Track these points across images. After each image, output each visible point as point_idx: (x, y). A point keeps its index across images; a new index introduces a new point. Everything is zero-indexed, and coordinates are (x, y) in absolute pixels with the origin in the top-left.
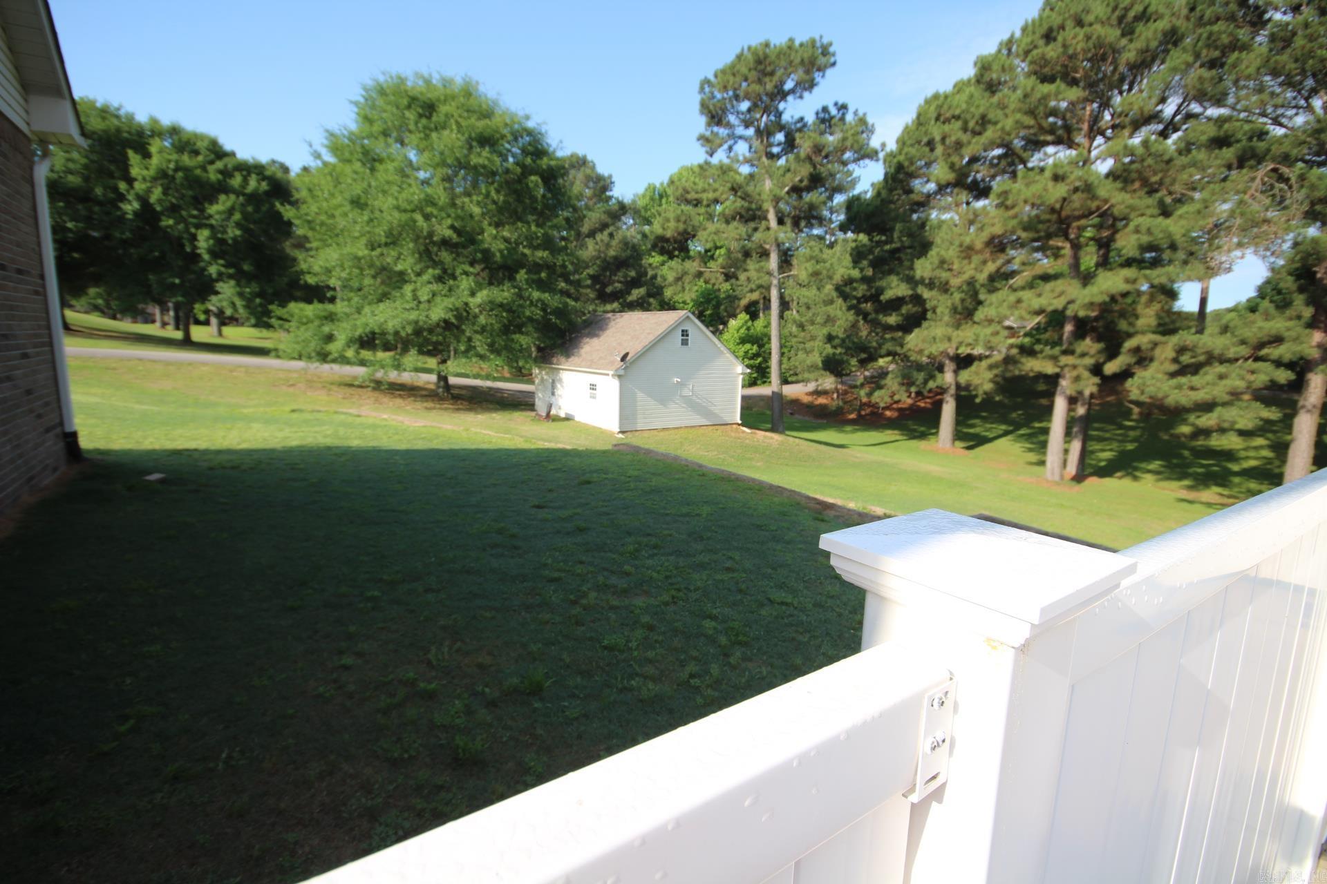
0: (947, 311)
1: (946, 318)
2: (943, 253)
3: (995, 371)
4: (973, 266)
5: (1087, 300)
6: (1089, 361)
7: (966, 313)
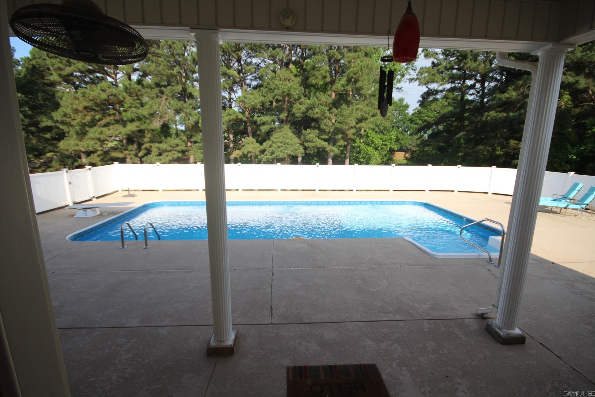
0: (74, 133)
1: (75, 136)
2: (65, 110)
3: (101, 157)
4: (80, 117)
5: (125, 133)
6: (133, 152)
7: (82, 134)
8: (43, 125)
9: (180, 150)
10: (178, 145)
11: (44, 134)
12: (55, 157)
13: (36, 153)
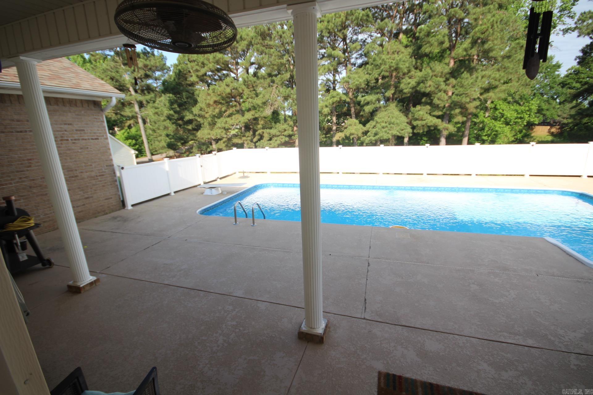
0: (207, 124)
1: (208, 127)
2: (201, 105)
3: (226, 144)
4: (211, 110)
5: (243, 121)
6: (249, 138)
7: (213, 124)
8: (186, 118)
9: (287, 134)
10: (285, 130)
11: (188, 126)
12: (195, 144)
13: (183, 142)
